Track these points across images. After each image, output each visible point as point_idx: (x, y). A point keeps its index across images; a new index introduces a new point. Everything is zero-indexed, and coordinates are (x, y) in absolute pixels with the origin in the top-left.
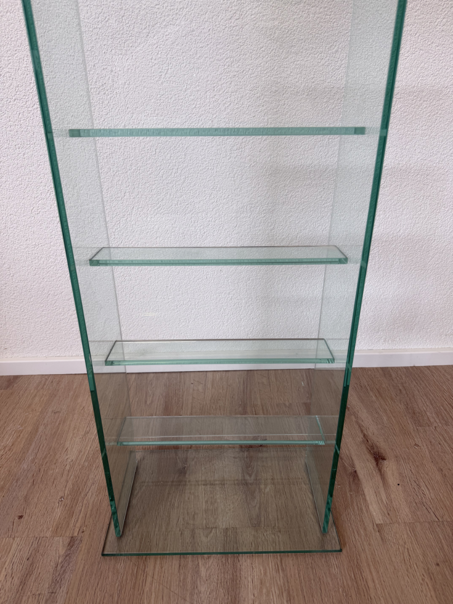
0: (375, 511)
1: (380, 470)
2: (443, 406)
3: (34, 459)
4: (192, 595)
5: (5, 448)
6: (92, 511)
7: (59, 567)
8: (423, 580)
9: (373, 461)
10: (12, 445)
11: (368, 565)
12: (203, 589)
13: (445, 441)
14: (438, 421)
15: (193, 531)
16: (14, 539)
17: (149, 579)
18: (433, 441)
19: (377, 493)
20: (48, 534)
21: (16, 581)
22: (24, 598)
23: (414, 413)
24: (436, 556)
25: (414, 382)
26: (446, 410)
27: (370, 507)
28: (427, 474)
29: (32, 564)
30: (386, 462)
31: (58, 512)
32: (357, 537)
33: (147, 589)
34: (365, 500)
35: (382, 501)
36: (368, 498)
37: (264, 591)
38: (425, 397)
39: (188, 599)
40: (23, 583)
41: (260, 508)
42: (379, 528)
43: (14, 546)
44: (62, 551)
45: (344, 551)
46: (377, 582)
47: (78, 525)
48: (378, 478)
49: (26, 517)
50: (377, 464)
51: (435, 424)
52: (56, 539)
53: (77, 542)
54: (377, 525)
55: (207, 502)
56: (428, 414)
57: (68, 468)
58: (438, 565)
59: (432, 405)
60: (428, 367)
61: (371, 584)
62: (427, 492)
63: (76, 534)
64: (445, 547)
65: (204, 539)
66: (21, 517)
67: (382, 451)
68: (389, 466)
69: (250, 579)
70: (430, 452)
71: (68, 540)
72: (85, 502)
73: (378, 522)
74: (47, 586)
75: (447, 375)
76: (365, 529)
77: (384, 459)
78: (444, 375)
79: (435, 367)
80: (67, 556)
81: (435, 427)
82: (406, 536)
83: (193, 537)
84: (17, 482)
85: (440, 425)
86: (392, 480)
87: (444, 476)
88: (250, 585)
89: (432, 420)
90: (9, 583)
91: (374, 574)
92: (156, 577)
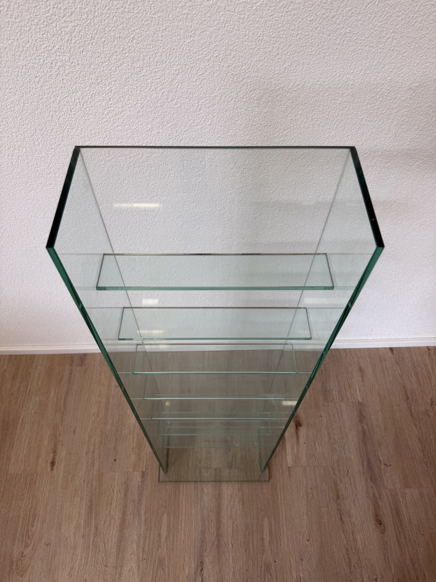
0: (290, 460)
1: (297, 433)
2: (344, 386)
3: (112, 423)
4: (201, 502)
5: (94, 414)
6: (149, 457)
7: (140, 488)
8: (303, 496)
9: (295, 427)
10: (98, 412)
11: (280, 488)
12: (205, 499)
13: (338, 414)
14: (338, 398)
15: (200, 470)
16: (115, 472)
17: (181, 494)
18: (331, 414)
19: (292, 448)
20: (131, 470)
21: (122, 494)
22: (128, 502)
23: (326, 391)
24: (312, 484)
25: (332, 364)
26: (345, 389)
27: (287, 457)
28: (321, 437)
29: (127, 486)
30: (301, 428)
31: (133, 458)
32: (278, 474)
33: (181, 498)
34: (286, 452)
35: (294, 453)
36: (287, 451)
37: (232, 500)
38: (335, 378)
39: (199, 503)
40: (126, 495)
41: (232, 457)
42: (289, 469)
43: (117, 477)
44: (140, 479)
45: (270, 481)
46: (282, 497)
47: (144, 465)
48: (295, 439)
49: (118, 460)
50: (296, 429)
51: (335, 401)
52: (135, 473)
53: (146, 475)
54: (289, 468)
55: (206, 453)
56: (334, 392)
57: (132, 429)
58: (312, 489)
59: (338, 384)
60: (345, 350)
61: (279, 498)
62: (318, 448)
63: (144, 470)
64: (318, 480)
65: (206, 474)
66: (115, 460)
67: (301, 420)
68: (303, 431)
69: (226, 495)
70: (327, 421)
71: (141, 474)
72: (145, 451)
73: (289, 465)
74: (136, 496)
75: (355, 358)
76: (282, 470)
77: (301, 426)
78: (353, 358)
79: (350, 349)
80: (142, 482)
81: (335, 403)
82: (301, 473)
83: (200, 473)
84: (107, 438)
85: (338, 401)
86: (302, 440)
87: (330, 438)
88: (226, 497)
89: (335, 397)
90: (119, 495)
91: (282, 493)
92: (184, 493)
